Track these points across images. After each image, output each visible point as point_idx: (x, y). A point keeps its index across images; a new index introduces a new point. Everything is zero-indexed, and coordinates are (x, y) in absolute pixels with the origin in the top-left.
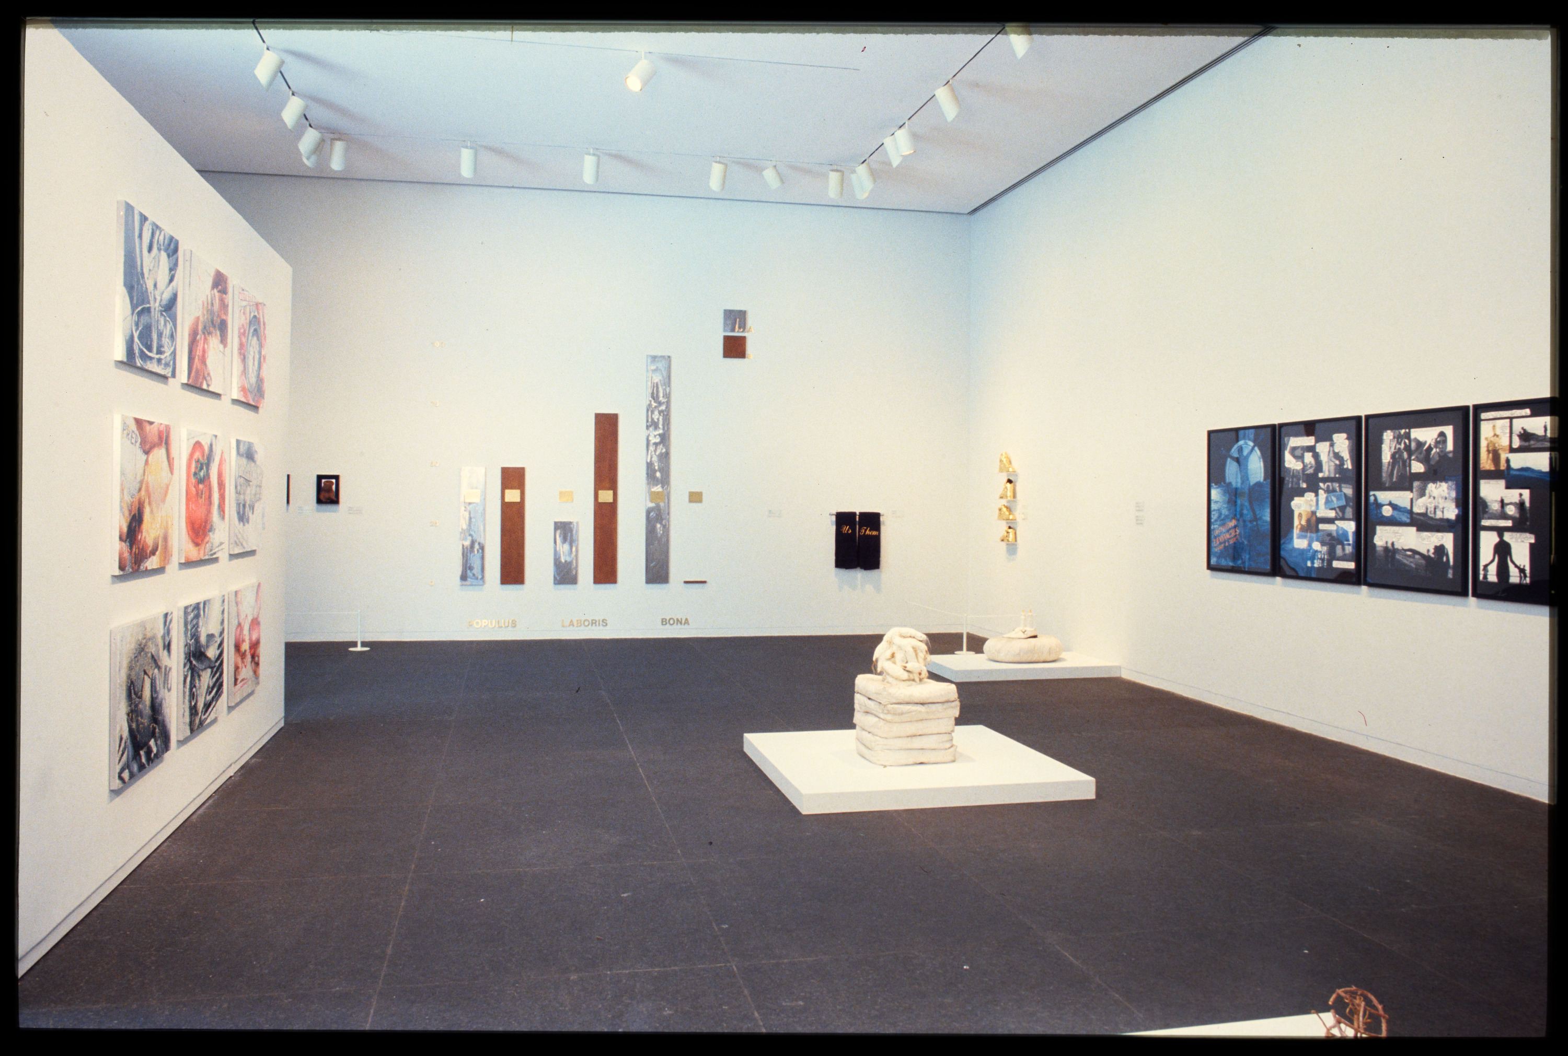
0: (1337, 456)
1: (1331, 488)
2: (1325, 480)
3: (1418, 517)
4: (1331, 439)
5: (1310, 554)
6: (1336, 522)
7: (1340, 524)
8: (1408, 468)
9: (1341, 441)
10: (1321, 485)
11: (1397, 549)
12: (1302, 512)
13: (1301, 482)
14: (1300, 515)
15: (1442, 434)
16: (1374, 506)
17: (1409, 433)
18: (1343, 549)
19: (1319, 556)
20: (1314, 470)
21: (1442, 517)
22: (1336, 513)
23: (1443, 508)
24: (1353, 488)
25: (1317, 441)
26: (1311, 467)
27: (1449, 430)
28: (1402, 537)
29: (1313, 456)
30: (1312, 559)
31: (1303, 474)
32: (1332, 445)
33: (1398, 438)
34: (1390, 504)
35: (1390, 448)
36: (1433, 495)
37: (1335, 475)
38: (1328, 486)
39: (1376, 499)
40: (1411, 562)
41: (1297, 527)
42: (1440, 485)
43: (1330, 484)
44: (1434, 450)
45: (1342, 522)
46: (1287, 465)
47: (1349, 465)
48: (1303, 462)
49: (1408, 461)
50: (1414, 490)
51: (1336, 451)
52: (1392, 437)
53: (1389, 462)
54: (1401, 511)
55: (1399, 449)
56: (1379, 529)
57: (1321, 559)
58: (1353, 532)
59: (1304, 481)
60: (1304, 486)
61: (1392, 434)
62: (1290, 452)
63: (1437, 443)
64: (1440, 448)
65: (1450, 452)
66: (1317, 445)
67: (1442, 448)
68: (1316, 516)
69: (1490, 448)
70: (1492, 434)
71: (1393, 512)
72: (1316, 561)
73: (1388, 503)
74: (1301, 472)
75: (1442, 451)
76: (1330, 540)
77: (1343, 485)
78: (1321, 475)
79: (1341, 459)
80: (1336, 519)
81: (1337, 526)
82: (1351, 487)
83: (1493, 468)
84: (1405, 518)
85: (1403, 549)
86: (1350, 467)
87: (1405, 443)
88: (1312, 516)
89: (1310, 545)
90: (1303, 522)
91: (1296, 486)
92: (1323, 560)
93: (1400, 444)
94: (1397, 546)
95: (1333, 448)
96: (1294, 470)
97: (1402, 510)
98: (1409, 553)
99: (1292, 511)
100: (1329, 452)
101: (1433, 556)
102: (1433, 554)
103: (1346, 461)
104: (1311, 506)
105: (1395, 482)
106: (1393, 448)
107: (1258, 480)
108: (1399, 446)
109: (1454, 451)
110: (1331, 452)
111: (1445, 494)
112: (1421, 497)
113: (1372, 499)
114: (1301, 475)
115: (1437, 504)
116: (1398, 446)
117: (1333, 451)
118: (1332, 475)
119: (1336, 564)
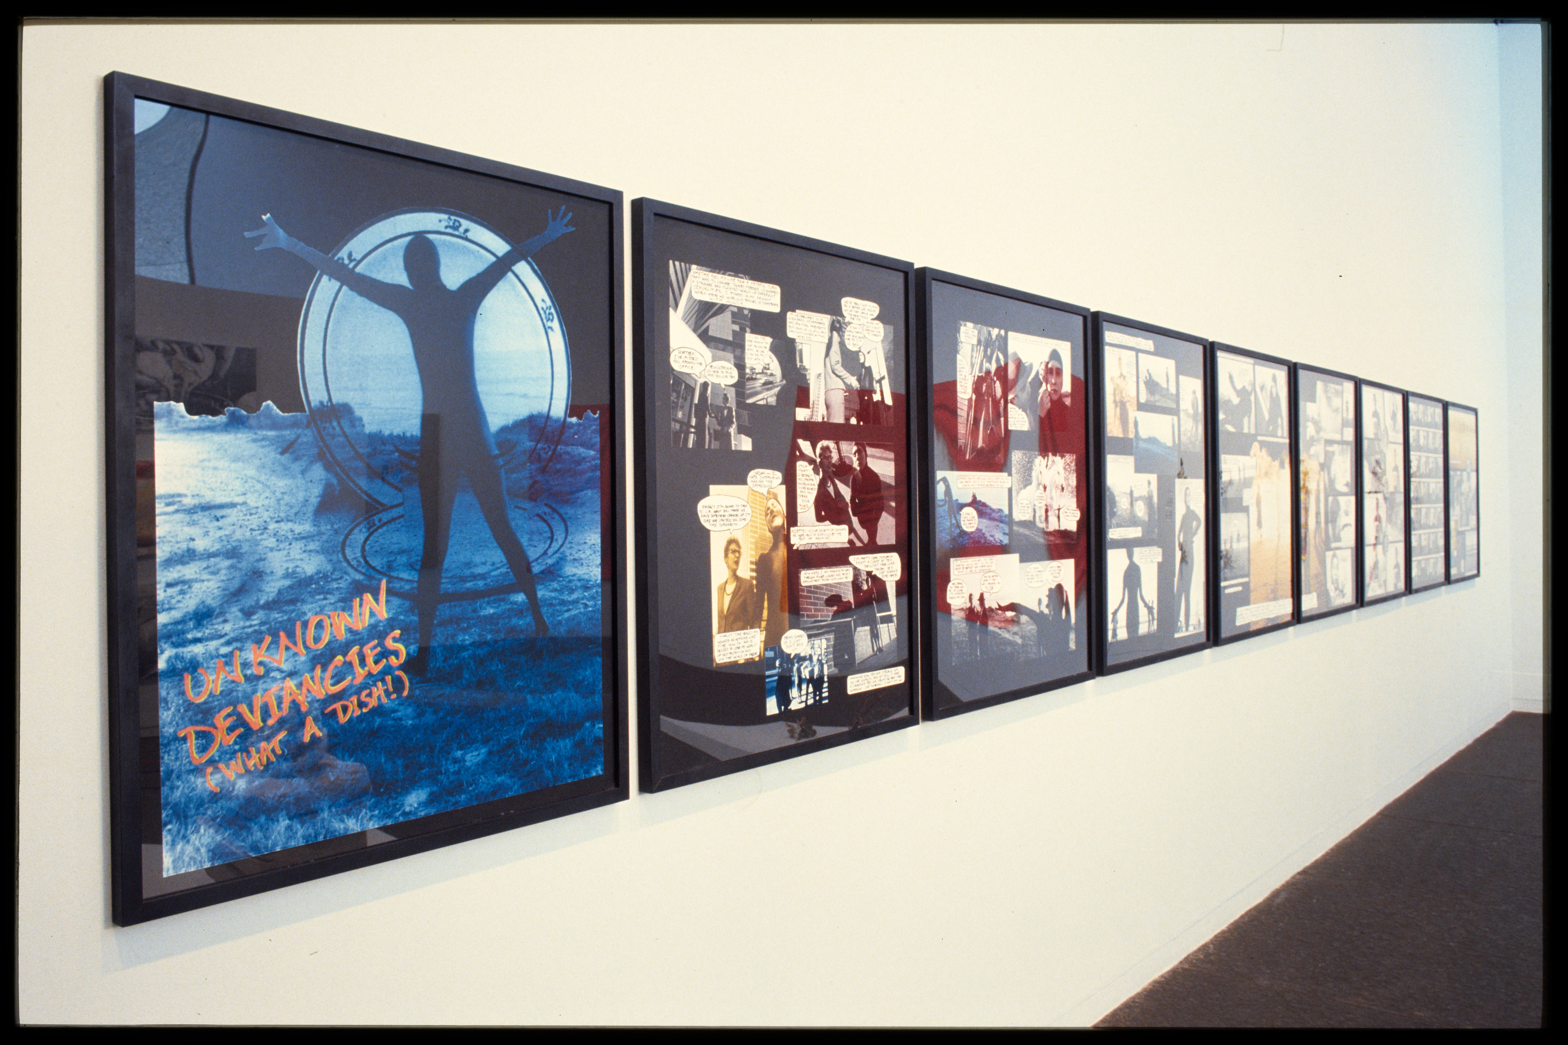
0: (851, 360)
1: (835, 457)
2: (813, 431)
3: (1022, 530)
4: (835, 310)
5: (773, 674)
6: (852, 559)
7: (864, 562)
8: (1002, 419)
9: (863, 321)
10: (805, 446)
11: (991, 609)
12: (738, 536)
13: (733, 430)
14: (732, 547)
15: (1055, 355)
16: (946, 507)
17: (1005, 339)
18: (875, 635)
19: (806, 674)
20: (779, 396)
21: (1057, 528)
22: (852, 530)
23: (1059, 510)
24: (896, 461)
25: (789, 303)
26: (768, 384)
27: (1065, 349)
28: (998, 579)
29: (774, 349)
30: (783, 689)
31: (741, 404)
32: (837, 327)
33: (986, 344)
34: (975, 503)
35: (972, 365)
36: (1043, 483)
37: (847, 419)
38: (826, 449)
39: (948, 491)
40: (1015, 633)
41: (723, 589)
42: (1053, 461)
43: (831, 444)
44: (1044, 386)
45: (870, 557)
46: (677, 363)
47: (885, 393)
48: (740, 366)
49: (1002, 401)
50: (1014, 470)
51: (851, 346)
52: (975, 342)
53: (970, 400)
54: (994, 519)
55: (988, 372)
56: (959, 567)
57: (811, 680)
58: (897, 583)
59: (741, 430)
60: (745, 444)
61: (976, 332)
62: (686, 319)
63: (1049, 371)
64: (1052, 385)
65: (1066, 396)
66: (790, 315)
67: (1055, 384)
68: (789, 546)
69: (1118, 399)
70: (1119, 374)
71: (979, 522)
72: (794, 692)
73: (969, 500)
74: (732, 394)
75: (1055, 391)
76: (836, 615)
77: (869, 450)
78: (802, 414)
79: (864, 373)
80: (852, 549)
81: (855, 569)
82: (891, 455)
83: (1121, 435)
84: (999, 536)
85: (1000, 608)
86: (889, 401)
87: (998, 360)
88: (775, 547)
89: (772, 642)
90: (746, 571)
91: (715, 445)
92: (817, 683)
93: (990, 361)
94: (990, 603)
95: (841, 336)
96: (705, 385)
97: (994, 515)
98: (1010, 614)
99: (705, 534)
100: (829, 346)
101: (1046, 611)
102: (1047, 606)
103: (880, 381)
104: (771, 514)
105: (982, 447)
106: (977, 368)
107: (540, 407)
108: (988, 365)
109: (1073, 394)
110: (835, 347)
111: (1061, 480)
112: (1025, 486)
113: (940, 489)
114: (732, 403)
115: (1049, 502)
116: (986, 365)
117: (842, 344)
118: (839, 418)
119: (857, 684)
